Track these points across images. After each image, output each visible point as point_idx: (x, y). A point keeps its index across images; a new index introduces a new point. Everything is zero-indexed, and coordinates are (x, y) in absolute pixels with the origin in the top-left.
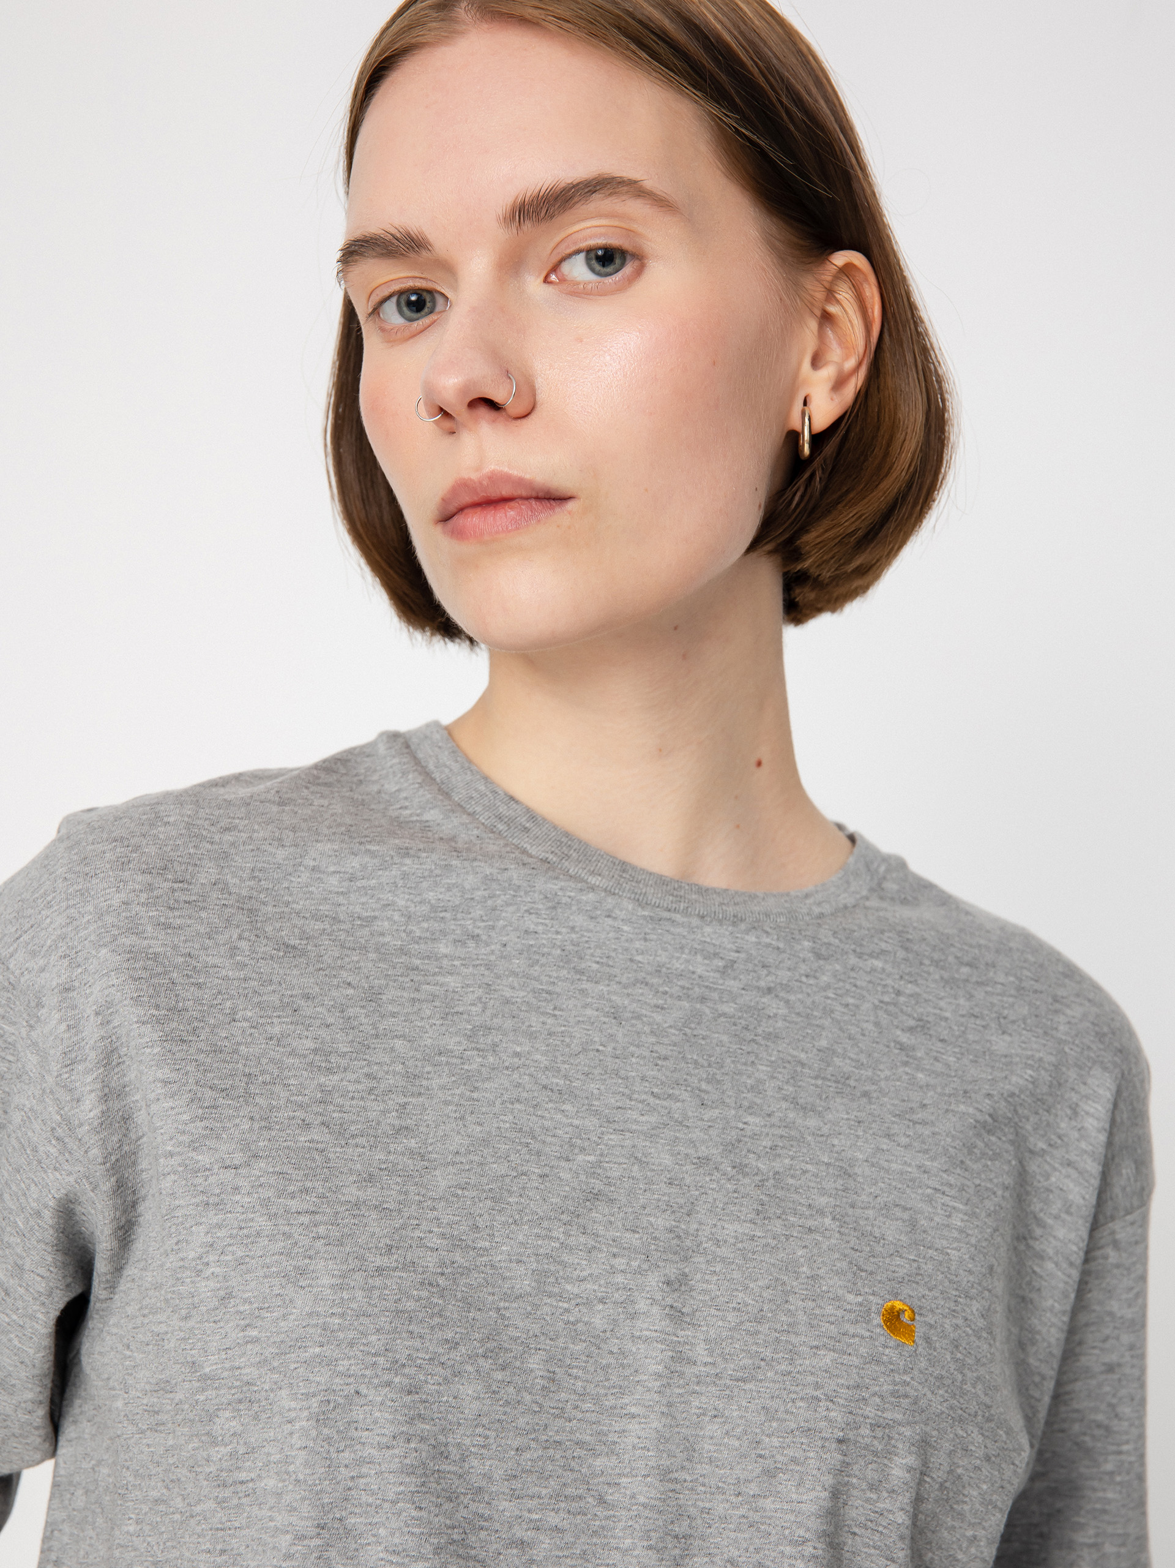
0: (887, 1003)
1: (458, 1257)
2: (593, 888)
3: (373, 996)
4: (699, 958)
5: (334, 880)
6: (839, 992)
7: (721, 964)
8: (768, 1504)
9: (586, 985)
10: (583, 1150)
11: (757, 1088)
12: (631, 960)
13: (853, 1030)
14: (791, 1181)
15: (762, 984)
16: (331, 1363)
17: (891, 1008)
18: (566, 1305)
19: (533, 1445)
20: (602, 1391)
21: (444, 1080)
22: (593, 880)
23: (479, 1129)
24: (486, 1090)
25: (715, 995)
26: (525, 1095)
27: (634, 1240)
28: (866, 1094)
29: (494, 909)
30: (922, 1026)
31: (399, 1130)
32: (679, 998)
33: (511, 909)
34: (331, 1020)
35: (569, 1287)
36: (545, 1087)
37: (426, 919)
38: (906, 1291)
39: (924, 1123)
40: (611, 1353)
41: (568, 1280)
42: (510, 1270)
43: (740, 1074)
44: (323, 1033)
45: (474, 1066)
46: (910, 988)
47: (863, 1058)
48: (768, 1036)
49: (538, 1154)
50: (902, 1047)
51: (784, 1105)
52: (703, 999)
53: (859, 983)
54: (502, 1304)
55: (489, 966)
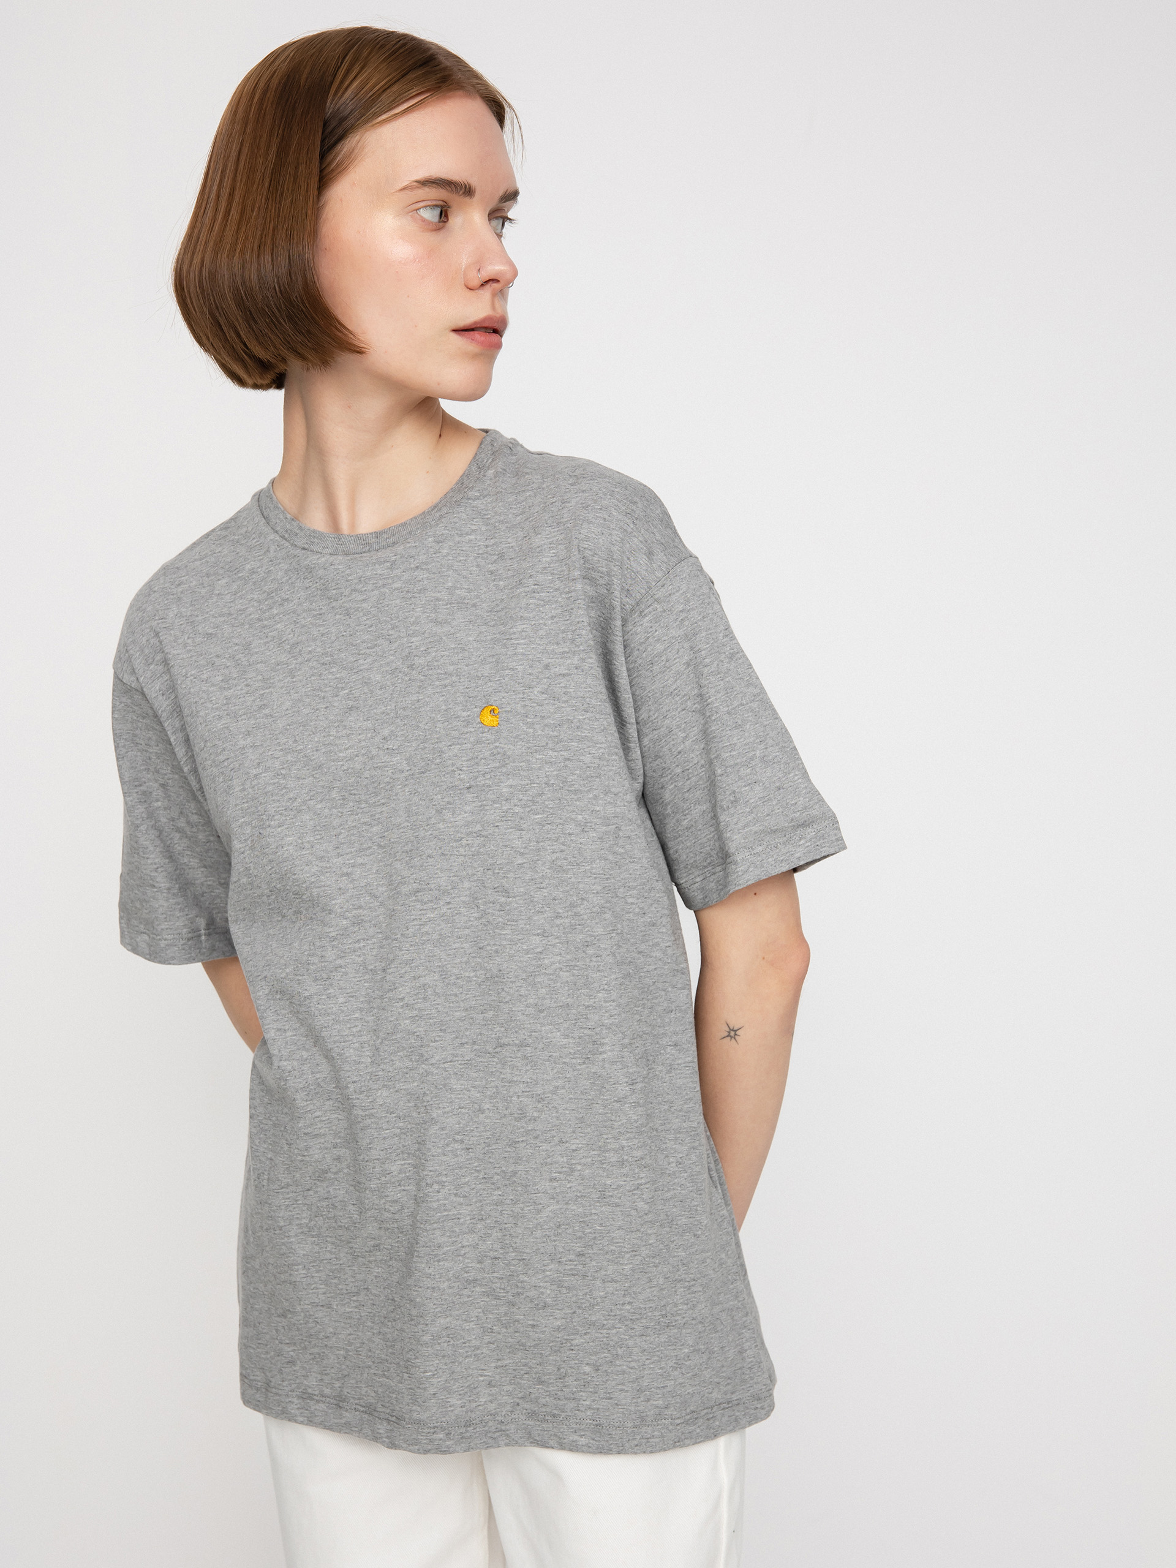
0: (482, 554)
1: (289, 758)
3: (247, 646)
4: (377, 566)
5: (228, 597)
6: (454, 555)
7: (388, 564)
8: (441, 826)
9: (334, 604)
12: (347, 581)
13: (465, 573)
14: (435, 664)
15: (412, 566)
16: (250, 823)
17: (485, 555)
18: (341, 763)
23: (296, 695)
24: (298, 676)
25: (390, 581)
26: (316, 671)
28: (474, 605)
29: (292, 583)
31: (260, 708)
32: (373, 590)
33: (299, 580)
34: (228, 664)
35: (341, 755)
36: (323, 664)
37: (267, 599)
38: (495, 698)
41: (340, 751)
42: (313, 755)
43: (407, 618)
44: (226, 671)
45: (293, 666)
47: (471, 586)
50: (492, 573)
51: (431, 625)
52: (384, 586)
53: (464, 549)
54: (314, 773)
55: (294, 612)
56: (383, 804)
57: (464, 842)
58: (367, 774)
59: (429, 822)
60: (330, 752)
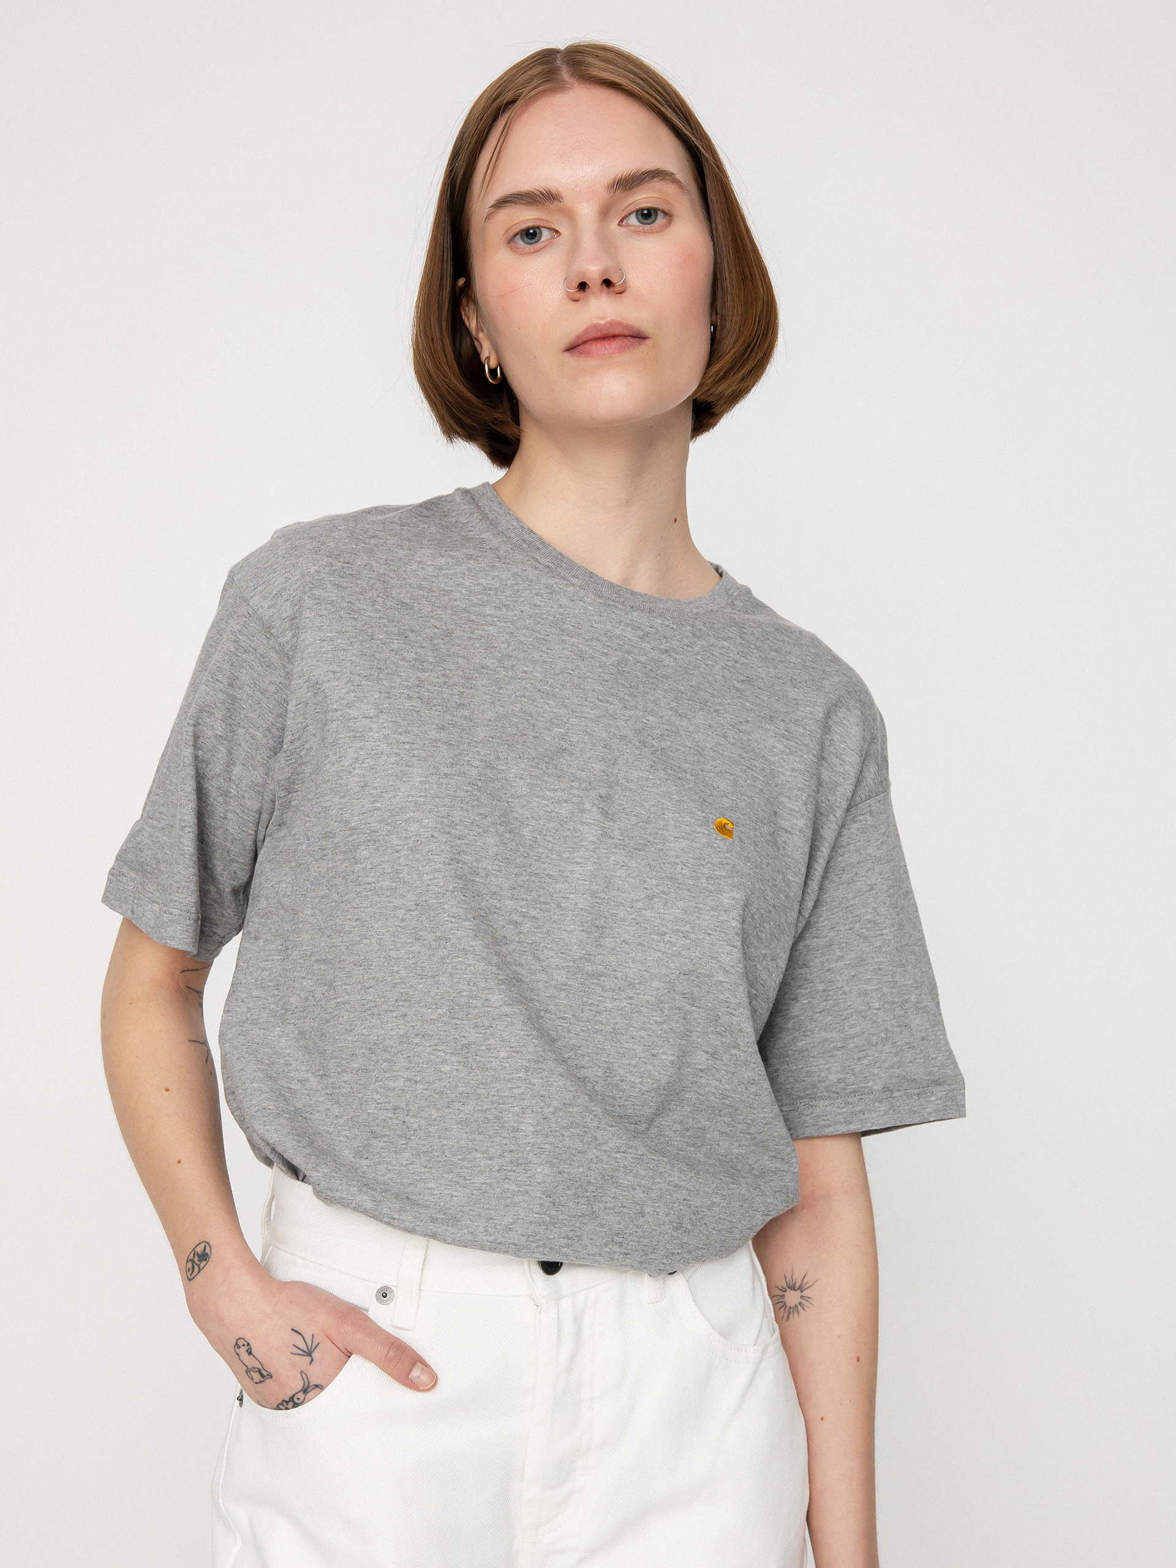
2: (573, 585)
3: (448, 634)
4: (629, 629)
5: (430, 569)
7: (641, 633)
9: (565, 638)
10: (558, 726)
11: (656, 702)
14: (670, 753)
15: (662, 647)
19: (524, 873)
20: (562, 849)
21: (485, 682)
22: (573, 580)
23: (502, 709)
24: (507, 689)
25: (636, 651)
26: (528, 694)
27: (583, 775)
29: (518, 591)
30: (748, 680)
31: (458, 706)
32: (616, 650)
33: (527, 592)
34: (425, 645)
36: (539, 691)
37: (480, 593)
38: (729, 814)
39: (745, 732)
40: (569, 829)
42: (515, 782)
43: (647, 693)
44: (421, 651)
45: (502, 676)
46: (743, 660)
48: (663, 676)
49: (533, 725)
51: (670, 713)
52: (629, 652)
54: (510, 800)
55: (513, 623)
56: (579, 863)
57: (667, 938)
58: (571, 825)
59: (634, 904)
60: (536, 785)
